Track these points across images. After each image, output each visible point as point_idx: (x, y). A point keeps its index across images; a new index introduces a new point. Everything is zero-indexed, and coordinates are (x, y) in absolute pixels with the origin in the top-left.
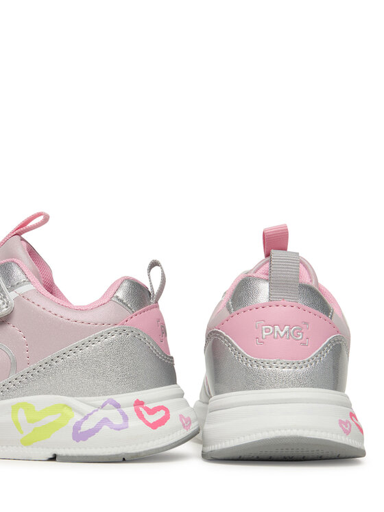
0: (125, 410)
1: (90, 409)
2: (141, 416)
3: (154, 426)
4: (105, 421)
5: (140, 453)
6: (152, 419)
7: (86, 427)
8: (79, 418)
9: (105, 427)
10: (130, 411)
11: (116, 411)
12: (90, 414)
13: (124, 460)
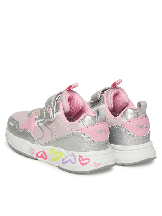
0: (76, 158)
1: (67, 155)
2: (80, 161)
3: (83, 164)
4: (70, 160)
5: (78, 172)
6: (83, 162)
7: (65, 160)
8: (64, 157)
9: (69, 162)
10: (77, 158)
11: (73, 157)
12: (67, 157)
13: (73, 173)
